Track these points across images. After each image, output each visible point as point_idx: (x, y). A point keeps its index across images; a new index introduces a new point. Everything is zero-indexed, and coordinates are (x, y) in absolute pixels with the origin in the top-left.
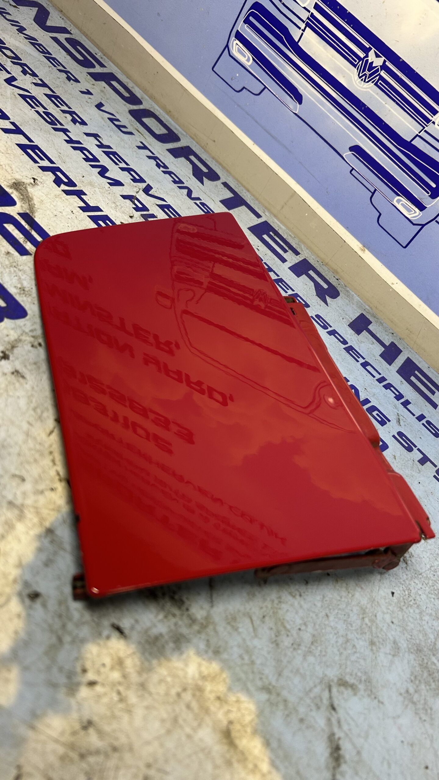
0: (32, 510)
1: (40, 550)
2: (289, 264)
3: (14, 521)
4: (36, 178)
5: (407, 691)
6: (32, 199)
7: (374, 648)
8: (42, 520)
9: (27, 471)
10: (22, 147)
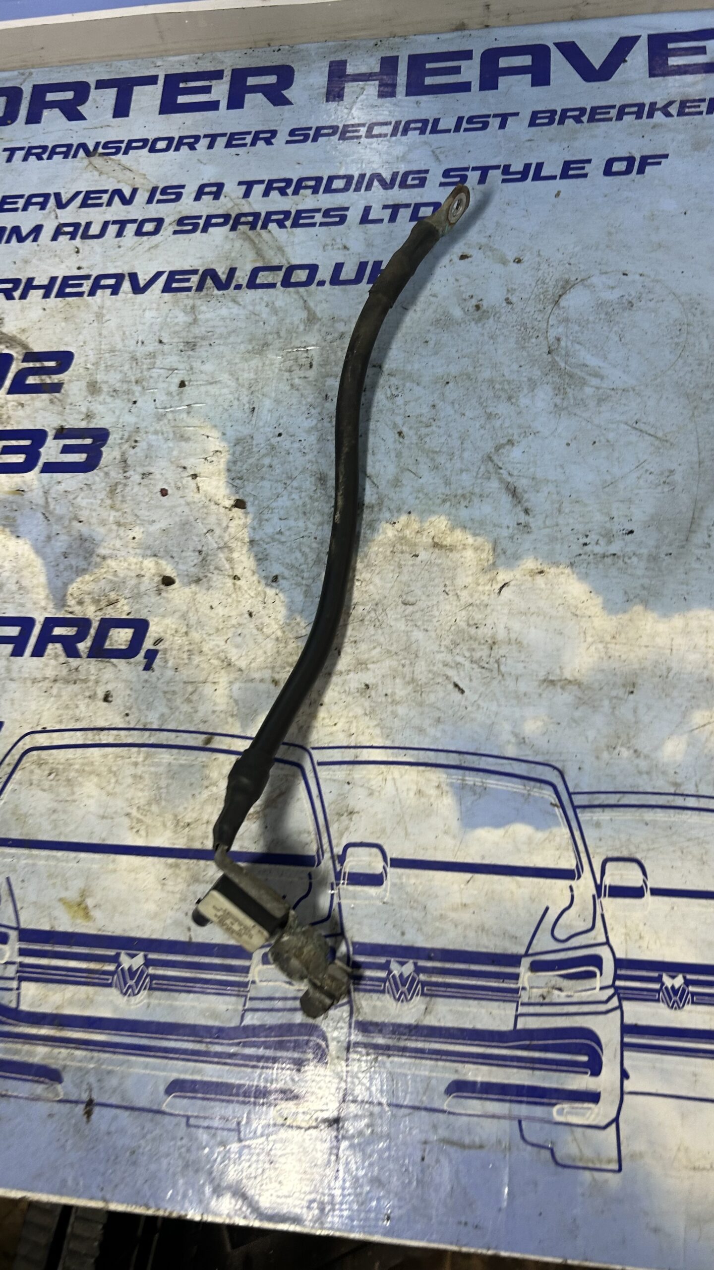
0: (232, 541)
2: (223, 104)
3: (230, 555)
5: (556, 406)
6: (15, 336)
7: (513, 400)
8: (242, 541)
9: (209, 524)
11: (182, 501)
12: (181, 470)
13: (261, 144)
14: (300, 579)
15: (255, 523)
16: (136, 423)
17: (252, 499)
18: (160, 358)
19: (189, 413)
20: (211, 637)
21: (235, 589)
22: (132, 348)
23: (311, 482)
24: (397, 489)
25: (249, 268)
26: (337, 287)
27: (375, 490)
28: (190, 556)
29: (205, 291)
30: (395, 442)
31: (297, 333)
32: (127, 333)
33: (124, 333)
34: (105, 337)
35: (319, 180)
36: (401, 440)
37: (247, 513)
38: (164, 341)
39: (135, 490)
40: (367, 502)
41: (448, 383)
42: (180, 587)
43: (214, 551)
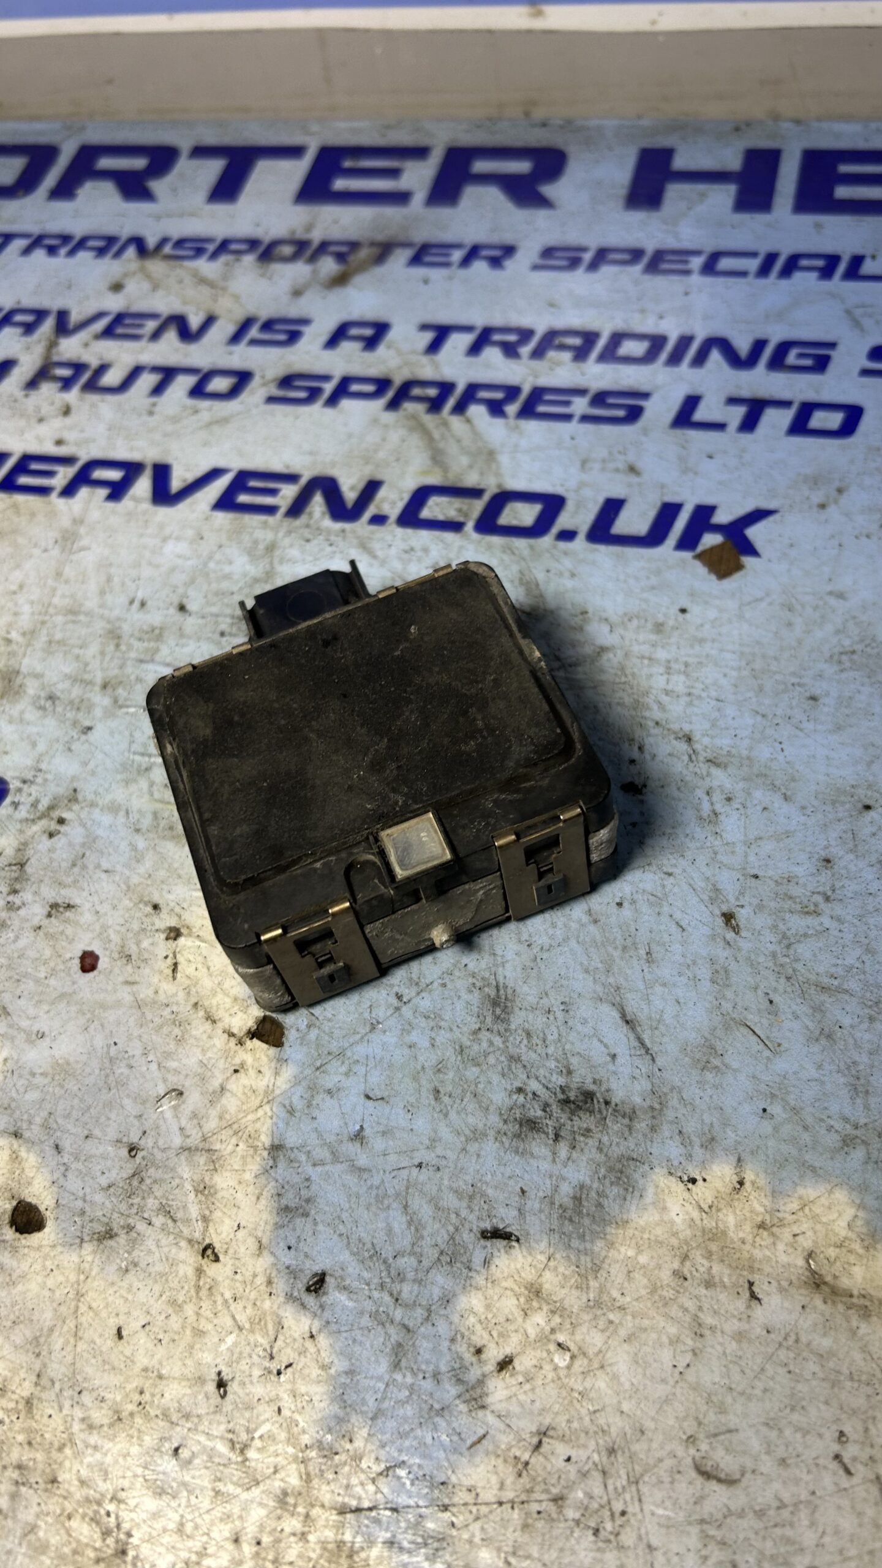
0: (225, 1134)
2: (419, 197)
3: (209, 1177)
8: (251, 1142)
9: (177, 1072)
11: (125, 995)
12: (149, 909)
13: (480, 267)
14: (387, 1298)
15: (300, 1090)
16: (74, 778)
20: (93, 1439)
21: (198, 1288)
22: (117, 612)
23: (468, 1003)
24: (709, 1076)
25: (410, 484)
26: (602, 548)
27: (644, 1065)
28: (104, 1157)
29: (303, 519)
30: (713, 937)
32: (116, 579)
33: (109, 580)
35: (590, 338)
36: (730, 935)
37: (282, 1061)
38: (191, 606)
39: (22, 943)
40: (618, 1095)
41: (868, 807)
42: (54, 1246)
43: (171, 1154)
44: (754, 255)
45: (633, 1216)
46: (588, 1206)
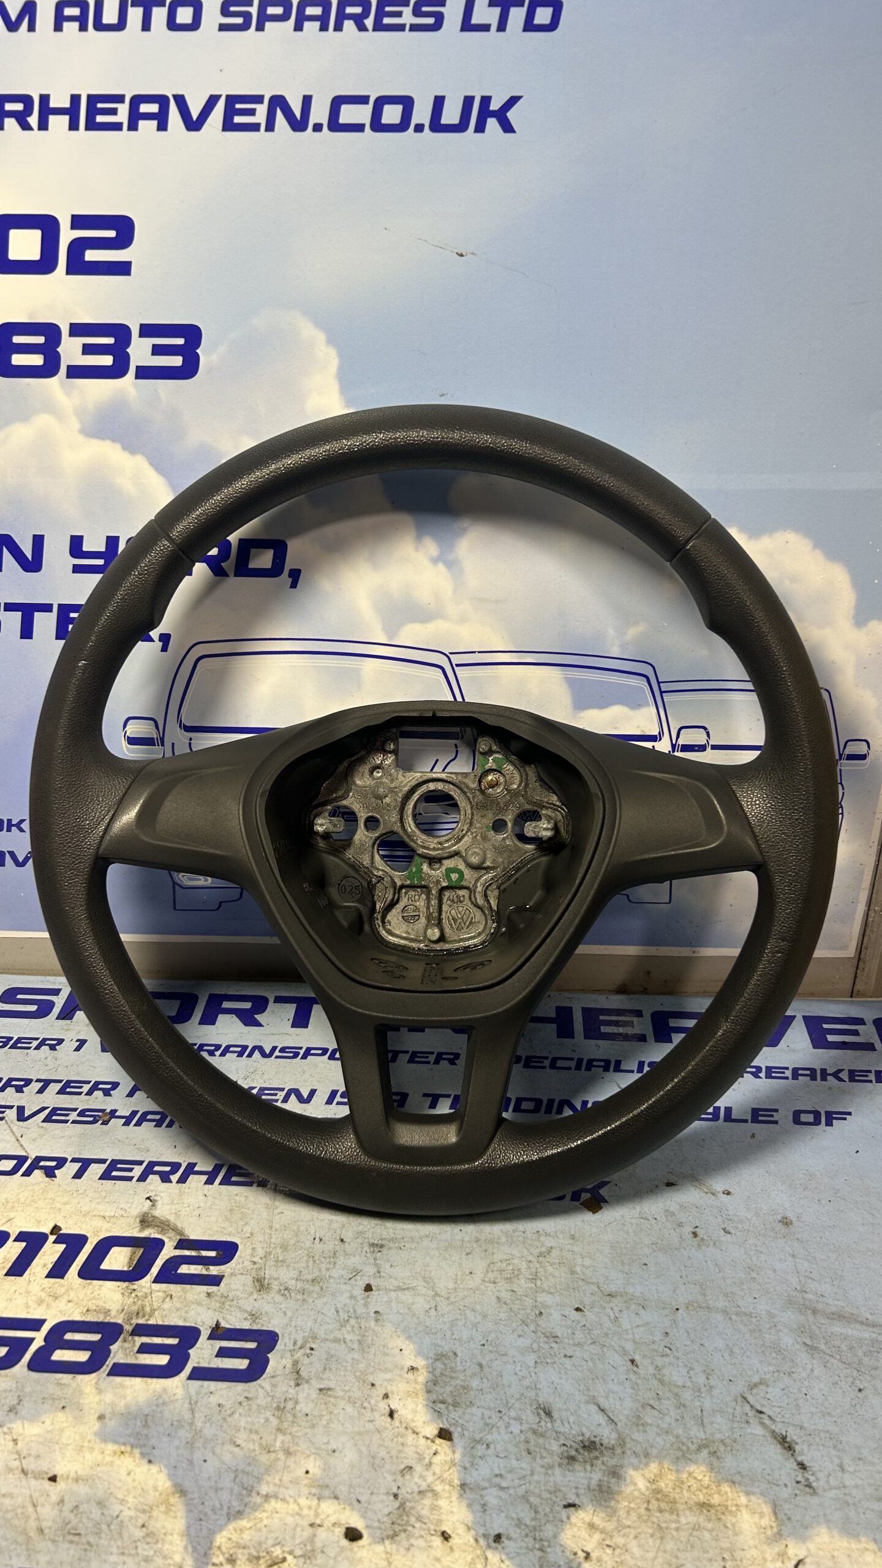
0: (437, 1482)
1: (469, 1506)
3: (435, 1502)
4: (148, 1195)
6: (168, 1221)
8: (451, 1484)
9: (406, 1458)
10: (106, 1176)
12: (370, 1386)
13: (444, 1064)
14: (530, 1540)
15: (466, 1459)
16: (311, 1328)
17: (459, 1429)
18: (342, 1258)
19: (377, 1320)
22: (308, 1245)
23: (531, 1411)
24: (640, 1428)
27: (613, 1427)
28: (382, 1501)
30: (628, 1371)
31: (498, 1243)
32: (302, 1228)
33: (299, 1229)
34: (276, 1230)
36: (635, 1369)
37: (455, 1447)
38: (348, 1239)
39: (310, 1409)
40: (605, 1442)
41: (677, 1309)
42: (370, 1544)
43: (415, 1495)
44: (572, 1059)
45: (623, 1488)
46: (604, 1488)
